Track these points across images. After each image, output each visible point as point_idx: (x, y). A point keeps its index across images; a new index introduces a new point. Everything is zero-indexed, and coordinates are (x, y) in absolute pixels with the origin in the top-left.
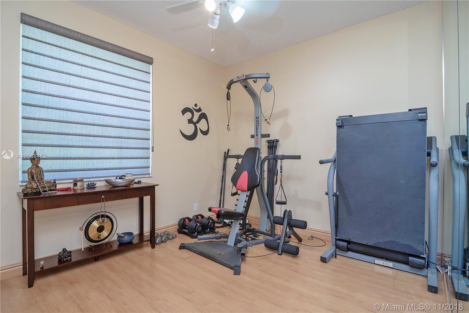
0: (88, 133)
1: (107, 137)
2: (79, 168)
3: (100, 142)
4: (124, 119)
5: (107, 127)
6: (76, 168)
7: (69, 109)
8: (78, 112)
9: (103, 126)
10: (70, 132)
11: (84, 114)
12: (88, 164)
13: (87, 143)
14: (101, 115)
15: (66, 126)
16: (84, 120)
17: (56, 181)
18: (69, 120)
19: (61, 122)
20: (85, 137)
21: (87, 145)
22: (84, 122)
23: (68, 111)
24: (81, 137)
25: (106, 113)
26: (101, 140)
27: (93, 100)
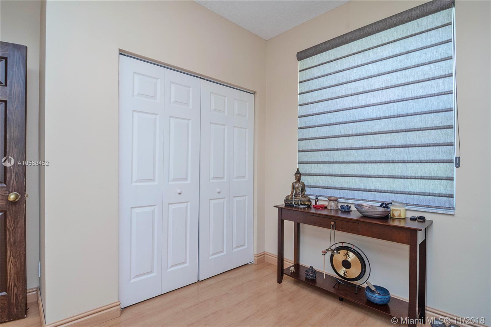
0: (350, 145)
1: (373, 149)
2: (340, 186)
3: (363, 155)
4: (398, 118)
5: (373, 135)
6: (337, 186)
7: (331, 123)
8: (339, 124)
9: (367, 135)
10: (332, 148)
11: (346, 124)
12: (350, 182)
13: (348, 158)
14: (364, 121)
15: (328, 142)
16: (345, 132)
17: (318, 197)
18: (331, 135)
19: (324, 138)
20: (347, 151)
21: (348, 160)
22: (345, 134)
23: (331, 125)
24: (343, 151)
25: (371, 117)
26: (365, 153)
27: (355, 106)
